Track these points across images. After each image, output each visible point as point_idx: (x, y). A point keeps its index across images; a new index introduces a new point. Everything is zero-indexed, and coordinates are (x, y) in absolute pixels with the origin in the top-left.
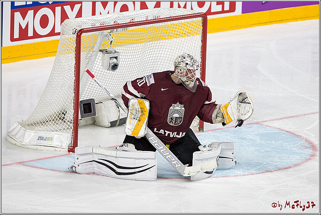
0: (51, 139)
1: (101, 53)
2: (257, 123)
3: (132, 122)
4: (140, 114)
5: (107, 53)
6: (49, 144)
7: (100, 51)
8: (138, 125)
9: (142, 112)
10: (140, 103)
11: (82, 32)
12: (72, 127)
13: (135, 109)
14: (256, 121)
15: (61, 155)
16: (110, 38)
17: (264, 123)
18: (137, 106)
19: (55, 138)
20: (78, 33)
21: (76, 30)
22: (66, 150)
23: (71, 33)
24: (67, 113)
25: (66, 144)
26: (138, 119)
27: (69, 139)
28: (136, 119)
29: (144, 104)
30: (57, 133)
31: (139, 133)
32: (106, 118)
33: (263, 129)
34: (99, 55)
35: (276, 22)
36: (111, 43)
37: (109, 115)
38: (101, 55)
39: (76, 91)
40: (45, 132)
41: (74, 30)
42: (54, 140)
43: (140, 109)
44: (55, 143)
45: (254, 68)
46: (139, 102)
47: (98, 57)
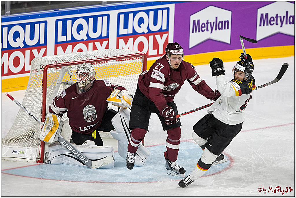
0: (23, 152)
1: (63, 85)
2: (186, 141)
3: (46, 130)
4: (53, 126)
5: (67, 84)
6: (22, 156)
7: (62, 83)
8: (50, 134)
9: (54, 124)
10: (54, 118)
11: (48, 67)
12: (40, 143)
13: (49, 121)
14: (185, 139)
15: (31, 165)
16: (70, 73)
17: (192, 141)
18: (52, 119)
19: (26, 151)
20: (44, 68)
21: (43, 65)
22: (35, 161)
23: (39, 68)
24: (36, 131)
25: (35, 156)
26: (50, 129)
27: (37, 152)
28: (49, 129)
29: (57, 118)
30: (28, 147)
31: (49, 140)
32: (66, 136)
33: (191, 145)
34: (61, 86)
35: (199, 64)
36: (71, 76)
37: (69, 134)
38: (63, 87)
39: (43, 114)
40: (18, 147)
41: (41, 66)
42: (26, 153)
43: (53, 122)
44: (26, 156)
45: (183, 99)
46: (53, 116)
47: (60, 88)
